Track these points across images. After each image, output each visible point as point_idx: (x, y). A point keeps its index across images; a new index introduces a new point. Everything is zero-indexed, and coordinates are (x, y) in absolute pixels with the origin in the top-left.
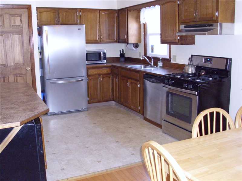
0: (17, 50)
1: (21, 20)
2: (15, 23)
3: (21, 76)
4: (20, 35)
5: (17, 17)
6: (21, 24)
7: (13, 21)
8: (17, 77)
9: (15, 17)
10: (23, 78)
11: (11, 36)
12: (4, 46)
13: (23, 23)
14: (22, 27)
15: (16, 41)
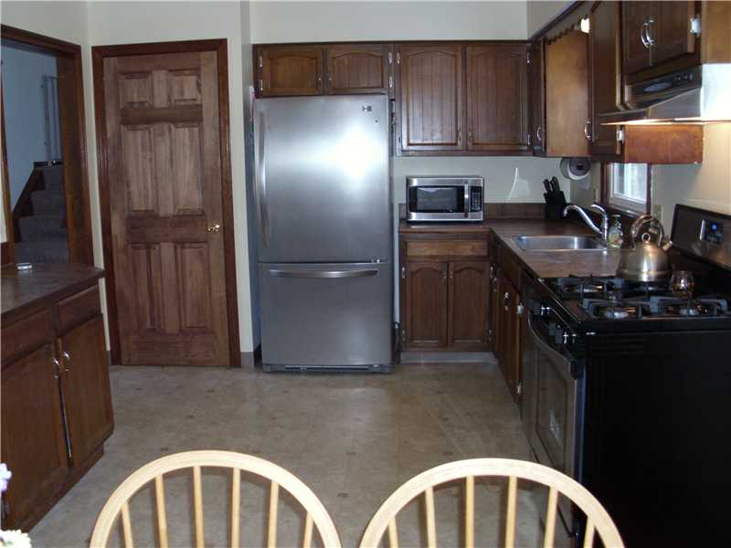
0: (187, 170)
1: (198, 85)
2: (182, 92)
3: (194, 245)
4: (193, 127)
5: (189, 75)
6: (199, 97)
7: (176, 88)
8: (183, 247)
9: (184, 77)
10: (201, 253)
11: (170, 130)
12: (151, 160)
13: (203, 91)
14: (201, 105)
15: (184, 145)
